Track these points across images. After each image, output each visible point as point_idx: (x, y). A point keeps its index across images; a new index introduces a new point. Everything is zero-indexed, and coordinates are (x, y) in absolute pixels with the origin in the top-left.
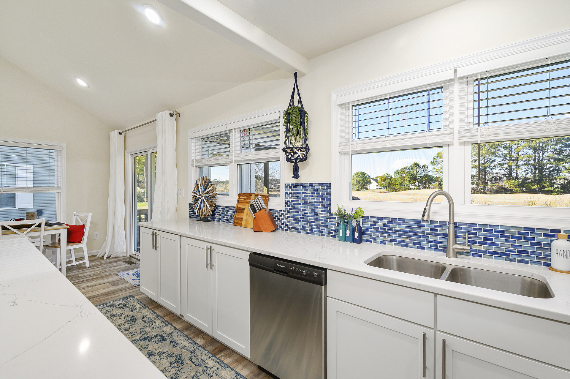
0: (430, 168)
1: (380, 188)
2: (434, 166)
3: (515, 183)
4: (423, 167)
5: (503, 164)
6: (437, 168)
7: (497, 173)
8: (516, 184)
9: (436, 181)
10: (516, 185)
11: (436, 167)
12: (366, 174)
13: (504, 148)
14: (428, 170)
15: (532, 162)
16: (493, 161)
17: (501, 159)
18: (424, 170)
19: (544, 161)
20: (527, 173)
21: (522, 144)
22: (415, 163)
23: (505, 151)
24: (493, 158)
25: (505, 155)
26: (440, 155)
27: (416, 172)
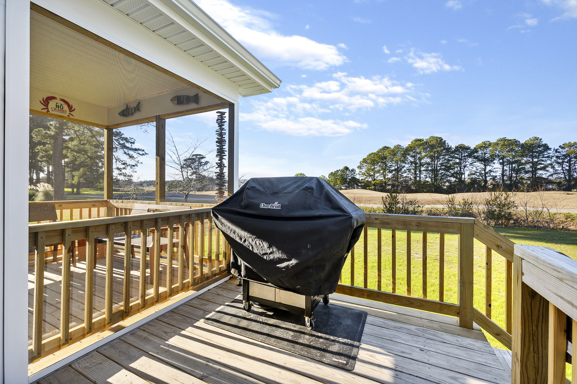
0: (357, 171)
2: (360, 170)
4: (352, 170)
5: (410, 170)
6: (363, 172)
7: (406, 177)
9: (363, 182)
11: (362, 171)
13: (411, 157)
14: (356, 173)
15: (430, 168)
16: (404, 167)
17: (409, 165)
18: (353, 173)
19: (438, 168)
20: (427, 177)
21: (423, 154)
22: (345, 167)
23: (412, 159)
24: (403, 165)
25: (412, 163)
26: (365, 161)
27: (347, 175)
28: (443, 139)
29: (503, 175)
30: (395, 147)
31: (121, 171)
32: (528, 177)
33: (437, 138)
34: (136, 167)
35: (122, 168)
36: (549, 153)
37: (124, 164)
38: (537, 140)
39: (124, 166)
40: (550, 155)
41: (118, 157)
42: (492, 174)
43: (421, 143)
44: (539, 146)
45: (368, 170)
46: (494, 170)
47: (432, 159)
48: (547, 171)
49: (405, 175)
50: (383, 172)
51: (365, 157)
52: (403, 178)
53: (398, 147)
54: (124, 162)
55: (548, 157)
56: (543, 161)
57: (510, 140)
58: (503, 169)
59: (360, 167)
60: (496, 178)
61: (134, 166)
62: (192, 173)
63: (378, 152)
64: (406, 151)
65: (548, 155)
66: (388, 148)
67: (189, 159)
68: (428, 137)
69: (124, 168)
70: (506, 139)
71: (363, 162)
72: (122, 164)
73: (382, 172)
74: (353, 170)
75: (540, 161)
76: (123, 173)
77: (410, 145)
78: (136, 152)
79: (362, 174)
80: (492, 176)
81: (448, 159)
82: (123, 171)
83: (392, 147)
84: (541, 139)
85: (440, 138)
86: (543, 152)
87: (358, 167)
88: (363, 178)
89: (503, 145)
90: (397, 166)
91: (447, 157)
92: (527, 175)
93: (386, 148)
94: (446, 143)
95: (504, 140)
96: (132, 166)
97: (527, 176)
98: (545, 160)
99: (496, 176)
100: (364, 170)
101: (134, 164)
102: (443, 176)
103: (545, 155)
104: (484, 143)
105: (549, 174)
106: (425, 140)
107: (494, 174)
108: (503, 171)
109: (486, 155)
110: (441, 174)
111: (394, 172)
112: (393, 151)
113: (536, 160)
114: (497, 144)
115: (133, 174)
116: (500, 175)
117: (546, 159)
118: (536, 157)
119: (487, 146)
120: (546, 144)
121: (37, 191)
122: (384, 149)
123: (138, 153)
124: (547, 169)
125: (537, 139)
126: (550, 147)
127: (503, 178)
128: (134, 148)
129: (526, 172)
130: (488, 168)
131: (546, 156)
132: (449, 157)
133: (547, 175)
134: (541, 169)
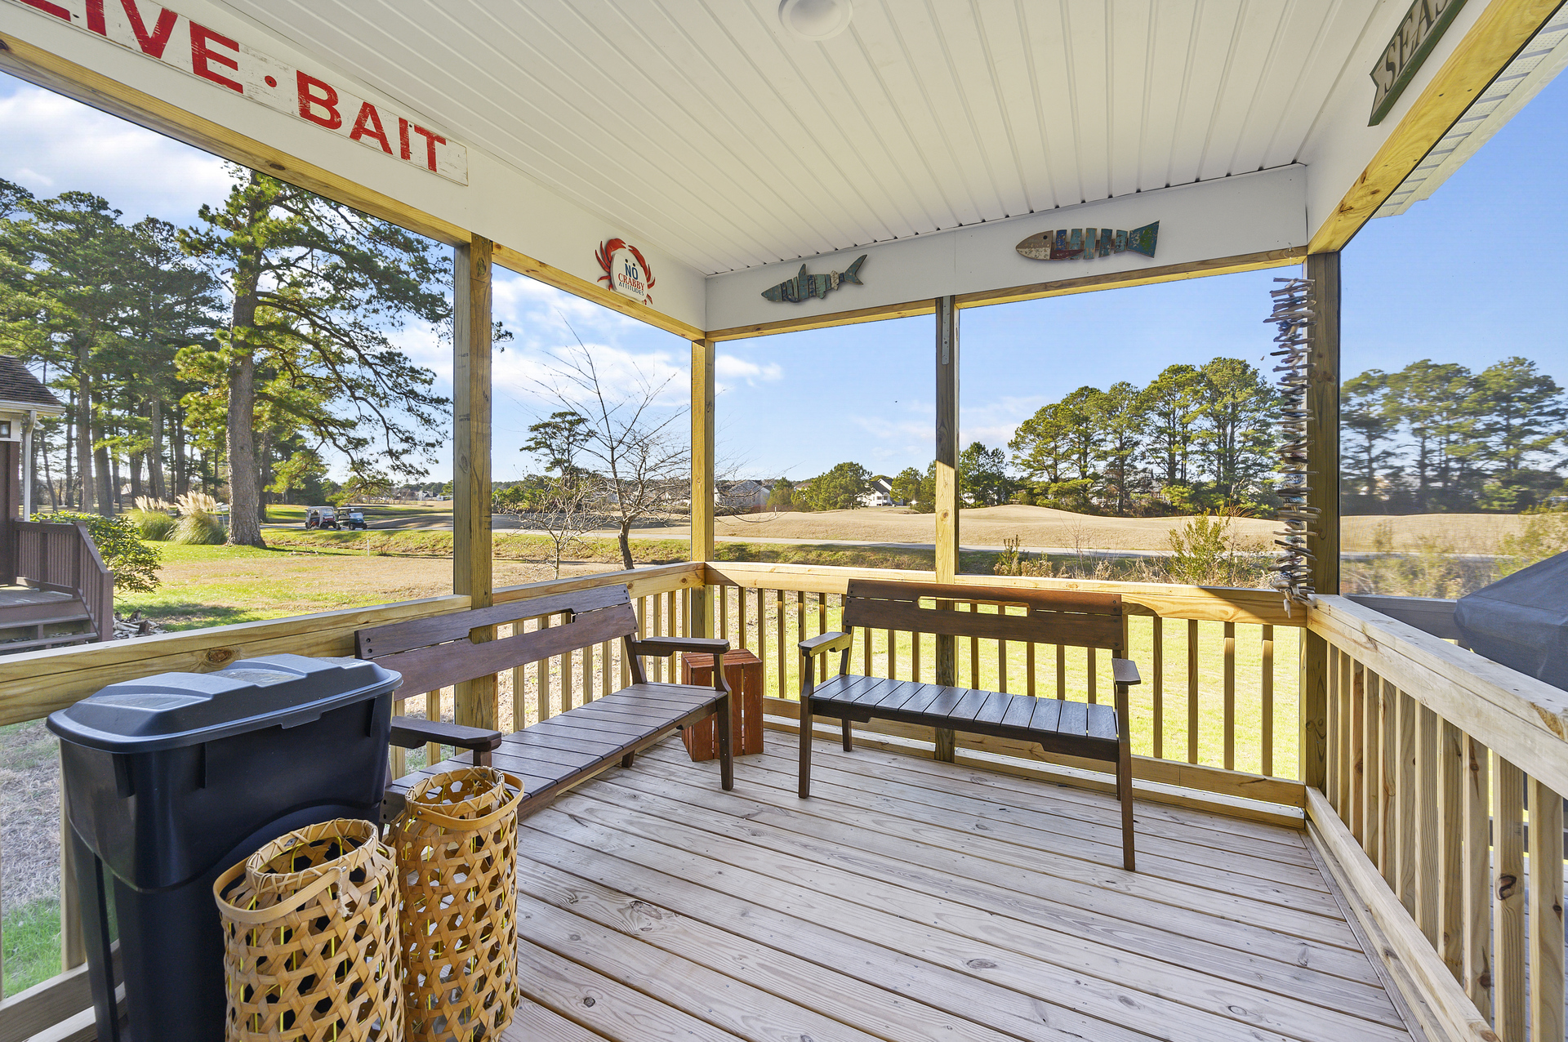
0: (1009, 454)
1: (885, 504)
2: (1016, 453)
3: (1183, 493)
4: (993, 453)
5: (1156, 450)
6: (1024, 457)
7: (1144, 470)
8: (1186, 495)
9: (1023, 487)
10: (1186, 498)
11: (1020, 455)
12: (861, 468)
13: (1159, 415)
14: (1005, 461)
15: (1213, 447)
16: (1137, 443)
17: (1152, 438)
18: (997, 461)
19: (1237, 446)
20: (1203, 471)
21: (1194, 408)
22: (975, 444)
23: (1161, 422)
24: (1137, 437)
25: (1161, 431)
26: (1029, 427)
27: (979, 465)
28: (1249, 366)
29: (1422, 465)
30: (1114, 389)
31: (398, 458)
32: (1494, 471)
33: (1232, 361)
34: (437, 448)
35: (400, 450)
36: (1557, 403)
37: (407, 440)
38: (1522, 365)
39: (405, 446)
40: (1561, 406)
41: (393, 422)
42: (1392, 461)
43: (1188, 376)
44: (1528, 383)
45: (1040, 452)
46: (1398, 451)
47: (1218, 421)
48: (1554, 452)
49: (1140, 465)
50: (1080, 458)
51: (1031, 416)
52: (1136, 473)
53: (1122, 388)
54: (407, 434)
55: (1554, 413)
56: (1539, 424)
57: (1444, 367)
58: (1423, 447)
59: (1015, 445)
60: (1402, 474)
61: (433, 445)
62: (552, 463)
63: (1066, 402)
64: (1145, 401)
65: (1554, 408)
66: (1093, 391)
67: (545, 425)
68: (1207, 361)
69: (405, 452)
70: (1430, 363)
71: (1024, 431)
72: (402, 440)
73: (1075, 457)
74: (996, 453)
75: (1530, 423)
76: (404, 465)
77: (1156, 382)
78: (441, 407)
79: (1024, 465)
80: (1391, 467)
81: (1264, 420)
82: (406, 459)
83: (1105, 389)
84: (1531, 364)
85: (1240, 363)
86: (1540, 400)
87: (1010, 445)
88: (1025, 475)
89: (1423, 380)
90: (1121, 441)
91: (1260, 416)
92: (1494, 465)
93: (1086, 392)
94: (1260, 376)
95: (1424, 365)
96: (428, 445)
97: (1494, 467)
98: (1547, 422)
99: (1401, 469)
100: (1026, 453)
101: (432, 441)
102: (1249, 467)
103: (1547, 406)
104: (1366, 376)
105: (1557, 460)
106: (1198, 369)
107: (1397, 462)
108: (1425, 453)
109: (1372, 409)
110: (1243, 462)
111: (1111, 459)
112: (1108, 399)
113: (1516, 422)
114: (1403, 378)
115: (429, 467)
116: (1414, 463)
117: (1549, 418)
118: (1519, 413)
119: (1375, 383)
120: (1546, 378)
121: (178, 514)
122: (1082, 395)
123: (445, 411)
124: (1553, 446)
125: (1519, 361)
126: (1557, 386)
127: (1423, 472)
128: (435, 397)
129: (1491, 455)
130: (1380, 446)
131: (1546, 410)
132: (1268, 416)
133: (1552, 464)
134: (1532, 448)
